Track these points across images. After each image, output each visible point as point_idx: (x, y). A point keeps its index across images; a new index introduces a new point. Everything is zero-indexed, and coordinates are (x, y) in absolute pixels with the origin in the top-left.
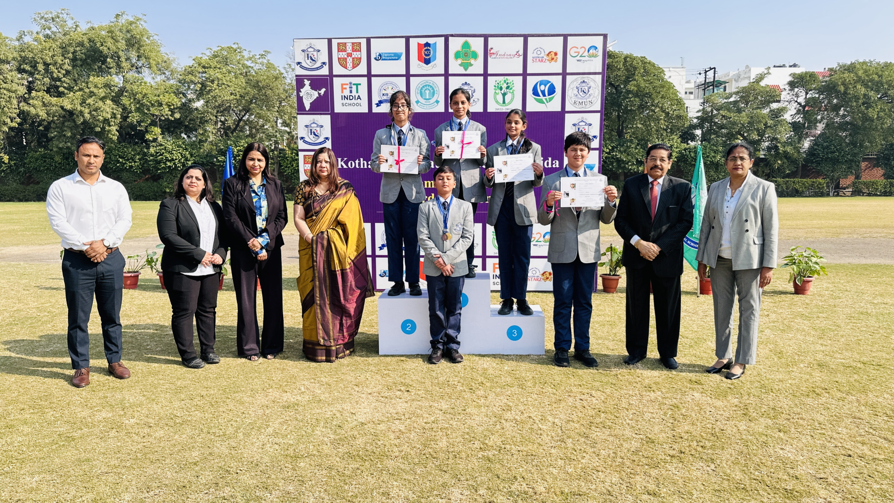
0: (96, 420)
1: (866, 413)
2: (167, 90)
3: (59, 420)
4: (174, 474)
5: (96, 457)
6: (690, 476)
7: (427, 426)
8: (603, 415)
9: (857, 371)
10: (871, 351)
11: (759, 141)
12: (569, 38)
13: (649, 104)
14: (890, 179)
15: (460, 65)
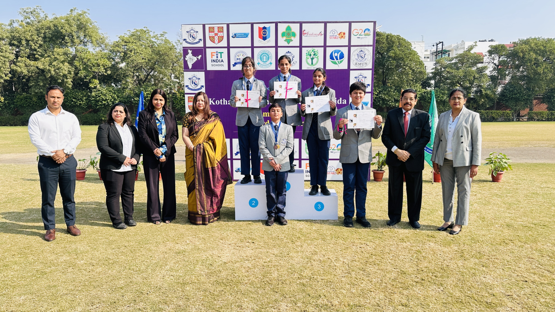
0: (59, 261)
1: (536, 255)
2: (103, 56)
3: (36, 261)
4: (108, 295)
5: (60, 285)
6: (428, 294)
7: (265, 264)
8: (374, 257)
9: (530, 229)
10: (540, 217)
11: (470, 87)
12: (352, 24)
13: (402, 65)
14: (551, 110)
15: (285, 41)
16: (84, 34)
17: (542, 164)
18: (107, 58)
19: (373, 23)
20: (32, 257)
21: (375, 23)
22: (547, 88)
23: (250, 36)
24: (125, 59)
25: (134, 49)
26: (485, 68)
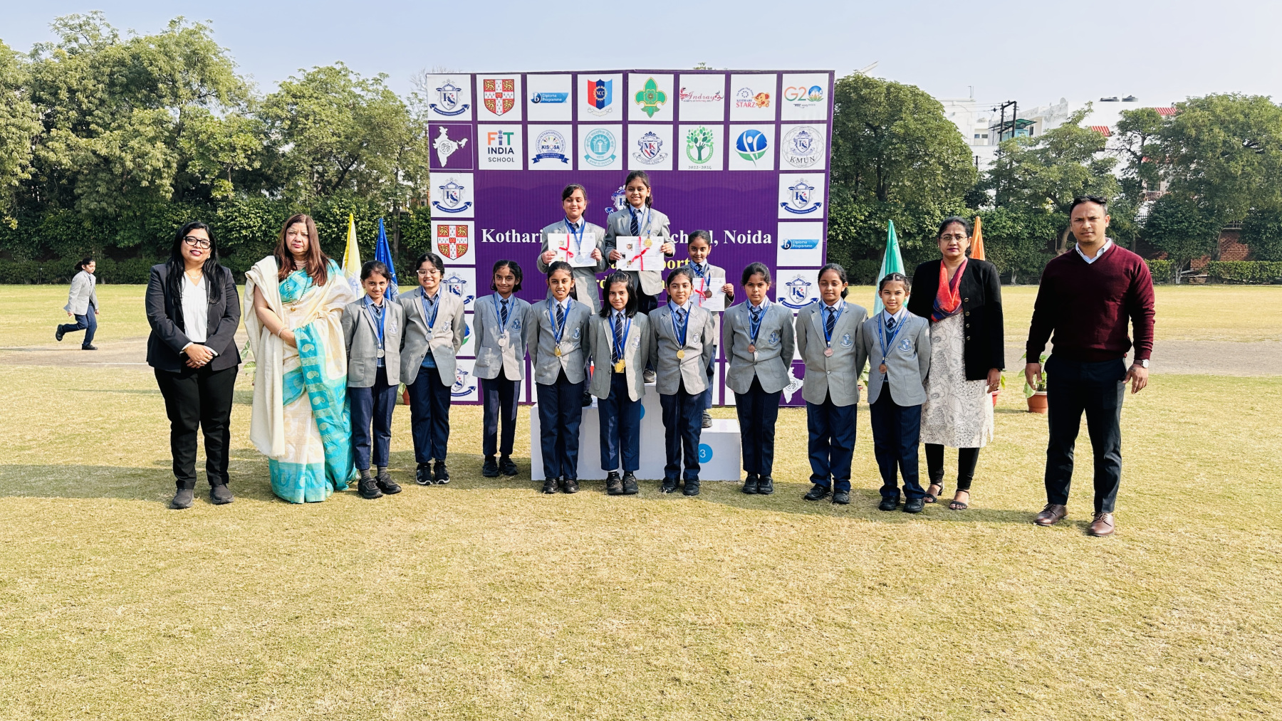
2: (243, 127)
12: (785, 76)
13: (921, 153)
14: (1260, 260)
15: (642, 110)
16: (200, 77)
17: (1201, 377)
18: (253, 132)
19: (827, 74)
21: (832, 73)
22: (1251, 208)
23: (569, 99)
24: (293, 135)
25: (314, 112)
26: (1109, 163)
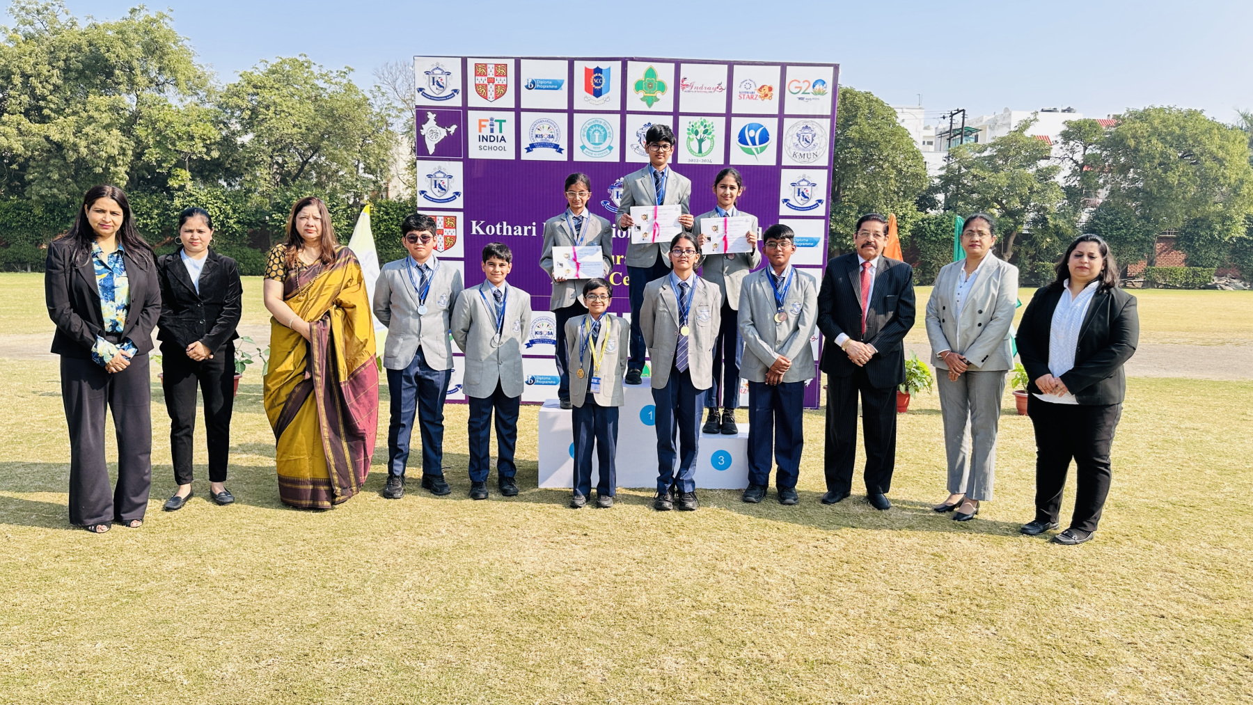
0: (164, 570)
1: (1179, 565)
2: (201, 117)
3: (112, 570)
4: (289, 640)
5: (176, 618)
6: (965, 641)
7: (618, 579)
8: (845, 566)
9: (1163, 513)
10: (1181, 489)
11: (1022, 211)
12: (788, 68)
13: (875, 157)
14: (1193, 266)
15: (642, 99)
16: (158, 65)
17: (1181, 380)
18: (212, 121)
19: (832, 68)
20: (101, 561)
21: (836, 67)
22: (1186, 217)
23: (565, 86)
24: (253, 126)
25: (275, 103)
26: (1054, 170)
